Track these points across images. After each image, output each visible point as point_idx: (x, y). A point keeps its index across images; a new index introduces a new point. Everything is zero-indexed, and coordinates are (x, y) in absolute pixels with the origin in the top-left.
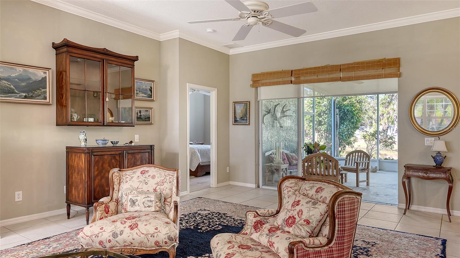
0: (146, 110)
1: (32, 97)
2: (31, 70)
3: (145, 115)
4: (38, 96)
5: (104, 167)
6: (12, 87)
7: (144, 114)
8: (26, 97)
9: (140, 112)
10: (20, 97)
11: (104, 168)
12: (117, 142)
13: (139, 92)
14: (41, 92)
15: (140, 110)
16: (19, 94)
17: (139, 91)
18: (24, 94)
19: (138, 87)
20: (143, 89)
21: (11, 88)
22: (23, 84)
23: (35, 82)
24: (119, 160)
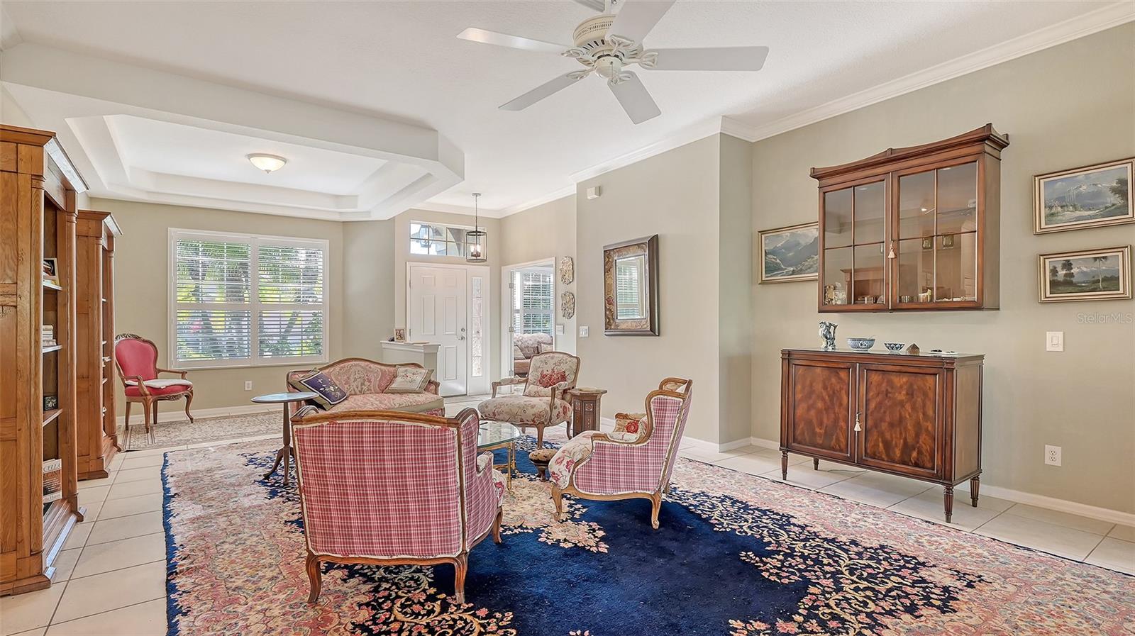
0: (1095, 259)
1: (801, 272)
2: (799, 231)
3: (1092, 271)
4: (809, 268)
5: (814, 388)
6: (778, 261)
7: (1085, 269)
8: (793, 273)
9: (1068, 265)
10: (787, 274)
11: (814, 391)
12: (901, 345)
13: (1059, 209)
14: (813, 261)
15: (1069, 261)
16: (785, 269)
17: (1062, 207)
18: (792, 269)
19: (1056, 197)
20: (1079, 195)
21: (777, 263)
22: (790, 254)
23: (806, 247)
24: (847, 381)
